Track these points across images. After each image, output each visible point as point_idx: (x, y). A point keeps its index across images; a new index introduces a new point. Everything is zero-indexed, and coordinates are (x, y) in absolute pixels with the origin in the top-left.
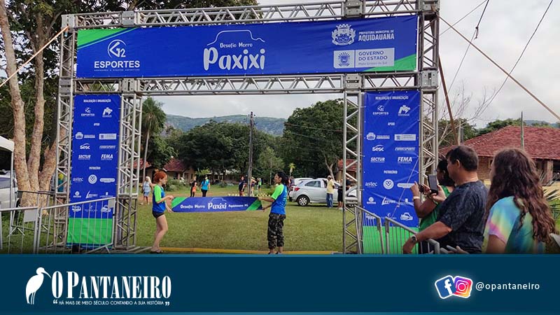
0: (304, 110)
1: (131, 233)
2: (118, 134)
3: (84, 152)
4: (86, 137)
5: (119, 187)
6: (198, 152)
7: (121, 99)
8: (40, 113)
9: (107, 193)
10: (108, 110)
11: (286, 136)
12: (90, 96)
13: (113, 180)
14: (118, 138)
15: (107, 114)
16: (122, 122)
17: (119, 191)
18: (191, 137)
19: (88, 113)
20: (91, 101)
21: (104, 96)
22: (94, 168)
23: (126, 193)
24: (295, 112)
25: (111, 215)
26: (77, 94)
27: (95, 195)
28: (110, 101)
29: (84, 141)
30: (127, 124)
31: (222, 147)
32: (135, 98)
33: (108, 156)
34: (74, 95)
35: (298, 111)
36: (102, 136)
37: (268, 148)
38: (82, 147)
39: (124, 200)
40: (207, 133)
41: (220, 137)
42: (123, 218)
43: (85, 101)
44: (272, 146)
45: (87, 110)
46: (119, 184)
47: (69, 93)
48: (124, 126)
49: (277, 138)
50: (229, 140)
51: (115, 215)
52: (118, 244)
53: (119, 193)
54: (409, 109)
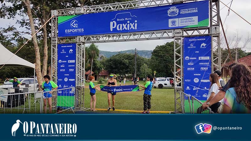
0: (161, 46)
1: (82, 102)
2: (75, 60)
3: (62, 68)
4: (63, 62)
5: (77, 83)
6: (114, 67)
7: (76, 45)
8: (46, 52)
9: (72, 85)
10: (71, 50)
11: (152, 58)
12: (64, 44)
13: (74, 80)
14: (75, 62)
15: (71, 52)
16: (77, 55)
17: (76, 84)
18: (111, 60)
19: (63, 52)
20: (64, 47)
21: (69, 44)
22: (67, 75)
23: (79, 85)
24: (156, 47)
25: (73, 95)
26: (59, 44)
27: (67, 86)
28: (72, 46)
29: (62, 64)
30: (79, 56)
31: (124, 64)
32: (82, 44)
33: (72, 70)
34: (57, 44)
35: (158, 47)
36: (69, 61)
37: (145, 64)
38: (61, 66)
39: (79, 88)
40: (117, 58)
41: (123, 60)
42: (78, 96)
43: (62, 47)
44: (146, 63)
45: (63, 50)
46: (76, 81)
47: (56, 44)
48: (78, 57)
49: (148, 60)
50: (127, 61)
51: (75, 94)
52: (77, 107)
53: (77, 85)
54: (206, 44)
